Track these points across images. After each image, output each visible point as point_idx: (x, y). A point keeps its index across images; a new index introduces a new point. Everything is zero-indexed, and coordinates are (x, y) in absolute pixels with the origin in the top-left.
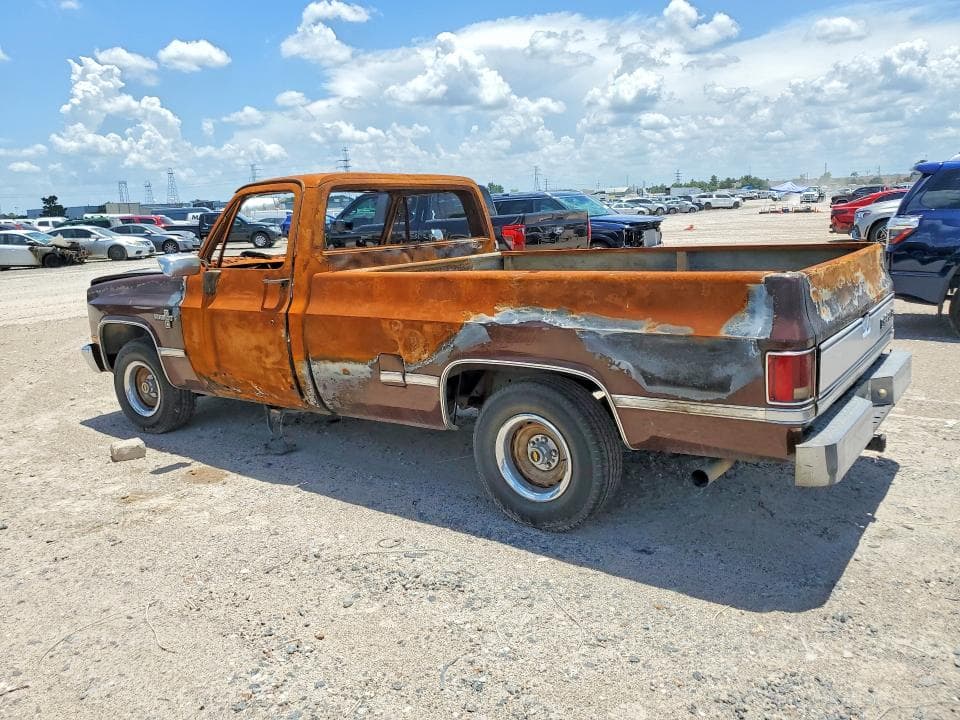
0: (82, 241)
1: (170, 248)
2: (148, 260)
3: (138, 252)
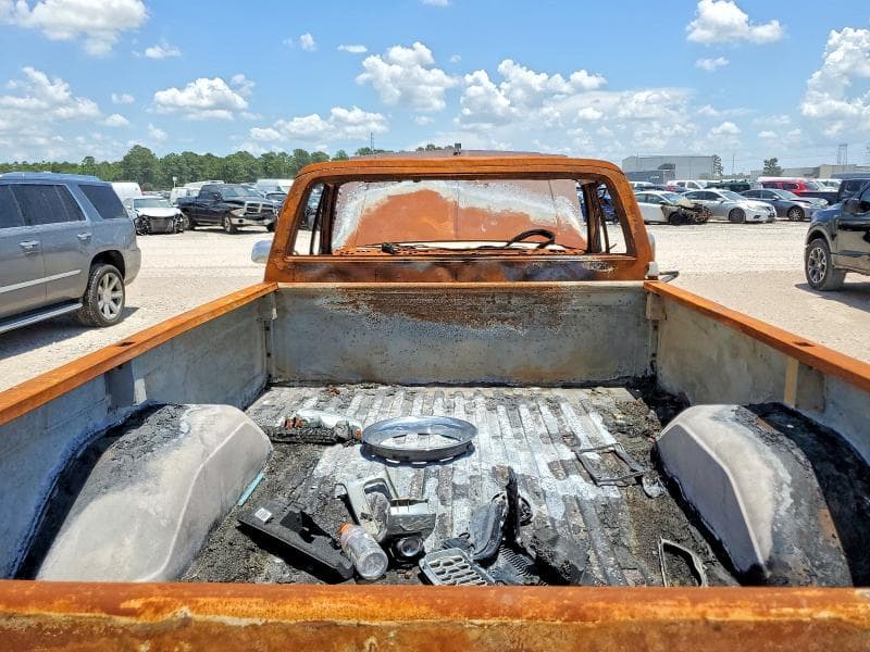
0: (706, 203)
1: (795, 215)
2: (767, 226)
3: (757, 217)
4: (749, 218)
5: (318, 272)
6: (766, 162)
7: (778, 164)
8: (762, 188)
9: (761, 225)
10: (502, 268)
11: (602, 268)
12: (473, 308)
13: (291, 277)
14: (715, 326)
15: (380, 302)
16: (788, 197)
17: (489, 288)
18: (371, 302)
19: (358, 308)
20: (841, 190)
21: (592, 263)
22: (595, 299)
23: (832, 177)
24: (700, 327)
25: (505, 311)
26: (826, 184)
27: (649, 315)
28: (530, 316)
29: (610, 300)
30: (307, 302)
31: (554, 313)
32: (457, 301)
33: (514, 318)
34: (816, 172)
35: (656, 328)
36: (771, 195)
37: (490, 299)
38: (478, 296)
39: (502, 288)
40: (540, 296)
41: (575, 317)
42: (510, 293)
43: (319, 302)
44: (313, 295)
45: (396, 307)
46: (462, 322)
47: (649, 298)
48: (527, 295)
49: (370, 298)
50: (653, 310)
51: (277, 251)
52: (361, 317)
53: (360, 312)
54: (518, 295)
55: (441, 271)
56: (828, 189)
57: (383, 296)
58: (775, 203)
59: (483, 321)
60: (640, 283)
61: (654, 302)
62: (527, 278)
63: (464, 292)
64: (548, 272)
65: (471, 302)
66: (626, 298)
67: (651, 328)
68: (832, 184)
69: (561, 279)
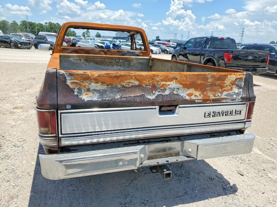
1: (166, 52)
2: (159, 55)
3: (156, 52)
4: (154, 52)
5: (69, 51)
6: (156, 37)
7: (159, 38)
8: (157, 44)
9: (157, 55)
10: (118, 52)
11: (140, 54)
12: (111, 62)
13: (62, 52)
14: (167, 64)
15: (87, 60)
16: (164, 47)
17: (115, 57)
18: (85, 59)
19: (81, 61)
20: (177, 46)
21: (138, 53)
22: (139, 61)
23: (174, 42)
24: (163, 66)
25: (118, 63)
26: (172, 44)
27: (150, 65)
28: (124, 65)
29: (142, 61)
30: (67, 59)
31: (129, 64)
32: (107, 60)
33: (120, 65)
34: (169, 41)
35: (151, 68)
36: (160, 46)
37: (115, 60)
38: (112, 59)
39: (118, 57)
40: (127, 60)
41: (134, 65)
42: (120, 59)
43: (71, 59)
44: (69, 57)
45: (91, 61)
46: (108, 66)
47: (150, 61)
48: (124, 59)
49: (84, 58)
50: (151, 63)
51: (58, 45)
52: (81, 63)
53: (81, 62)
54: (122, 59)
55: (102, 53)
56: (173, 46)
57: (88, 58)
58: (161, 48)
59: (113, 66)
60: (148, 57)
61: (151, 61)
62: (123, 55)
63: (109, 58)
64: (128, 54)
65: (110, 61)
66: (145, 61)
67: (150, 68)
68: (174, 44)
69: (131, 56)
